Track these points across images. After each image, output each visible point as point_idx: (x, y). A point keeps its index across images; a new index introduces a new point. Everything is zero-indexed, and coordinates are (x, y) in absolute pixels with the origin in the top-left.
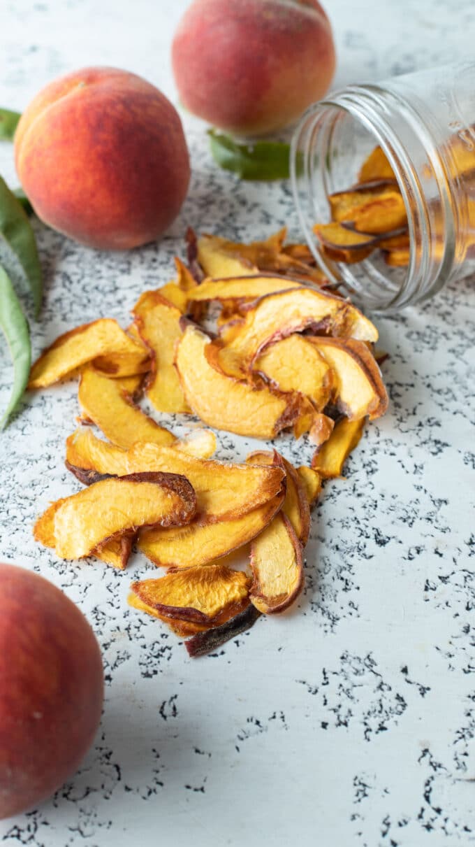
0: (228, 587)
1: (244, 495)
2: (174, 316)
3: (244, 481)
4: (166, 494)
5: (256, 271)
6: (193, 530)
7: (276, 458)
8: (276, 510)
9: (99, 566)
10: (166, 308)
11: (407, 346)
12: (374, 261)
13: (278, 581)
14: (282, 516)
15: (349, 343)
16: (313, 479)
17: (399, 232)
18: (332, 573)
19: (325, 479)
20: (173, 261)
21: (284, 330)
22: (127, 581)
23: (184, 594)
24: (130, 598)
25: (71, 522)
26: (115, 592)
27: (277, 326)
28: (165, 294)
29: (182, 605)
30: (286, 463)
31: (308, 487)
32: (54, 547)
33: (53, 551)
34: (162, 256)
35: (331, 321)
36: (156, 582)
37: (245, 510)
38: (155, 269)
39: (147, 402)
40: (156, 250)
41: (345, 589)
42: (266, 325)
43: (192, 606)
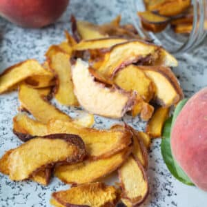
0: (105, 194)
1: (111, 146)
2: (67, 57)
3: (110, 139)
4: (69, 145)
5: (107, 36)
6: (84, 165)
7: (126, 127)
8: (129, 153)
9: (34, 184)
10: (62, 54)
11: (188, 73)
12: (168, 32)
13: (136, 190)
14: (133, 156)
15: (161, 69)
16: (147, 138)
17: (181, 15)
18: (161, 187)
19: (152, 138)
20: (63, 33)
21: (126, 62)
22: (49, 192)
23: (81, 198)
24: (51, 201)
25: (18, 161)
26: (43, 198)
27: (122, 60)
28: (61, 47)
29: (81, 204)
30: (131, 129)
31: (144, 141)
32: (8, 174)
33: (8, 177)
34: (58, 31)
35: (151, 57)
36: (65, 192)
37: (112, 153)
38: (54, 37)
39: (55, 100)
40: (54, 28)
41: (169, 195)
42: (116, 60)
43: (86, 204)
